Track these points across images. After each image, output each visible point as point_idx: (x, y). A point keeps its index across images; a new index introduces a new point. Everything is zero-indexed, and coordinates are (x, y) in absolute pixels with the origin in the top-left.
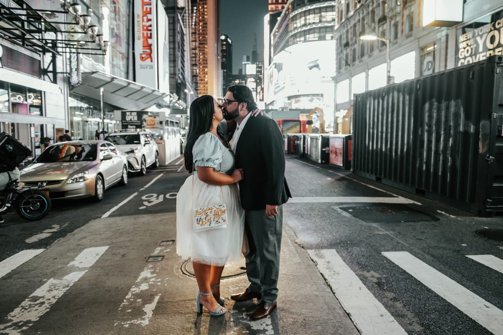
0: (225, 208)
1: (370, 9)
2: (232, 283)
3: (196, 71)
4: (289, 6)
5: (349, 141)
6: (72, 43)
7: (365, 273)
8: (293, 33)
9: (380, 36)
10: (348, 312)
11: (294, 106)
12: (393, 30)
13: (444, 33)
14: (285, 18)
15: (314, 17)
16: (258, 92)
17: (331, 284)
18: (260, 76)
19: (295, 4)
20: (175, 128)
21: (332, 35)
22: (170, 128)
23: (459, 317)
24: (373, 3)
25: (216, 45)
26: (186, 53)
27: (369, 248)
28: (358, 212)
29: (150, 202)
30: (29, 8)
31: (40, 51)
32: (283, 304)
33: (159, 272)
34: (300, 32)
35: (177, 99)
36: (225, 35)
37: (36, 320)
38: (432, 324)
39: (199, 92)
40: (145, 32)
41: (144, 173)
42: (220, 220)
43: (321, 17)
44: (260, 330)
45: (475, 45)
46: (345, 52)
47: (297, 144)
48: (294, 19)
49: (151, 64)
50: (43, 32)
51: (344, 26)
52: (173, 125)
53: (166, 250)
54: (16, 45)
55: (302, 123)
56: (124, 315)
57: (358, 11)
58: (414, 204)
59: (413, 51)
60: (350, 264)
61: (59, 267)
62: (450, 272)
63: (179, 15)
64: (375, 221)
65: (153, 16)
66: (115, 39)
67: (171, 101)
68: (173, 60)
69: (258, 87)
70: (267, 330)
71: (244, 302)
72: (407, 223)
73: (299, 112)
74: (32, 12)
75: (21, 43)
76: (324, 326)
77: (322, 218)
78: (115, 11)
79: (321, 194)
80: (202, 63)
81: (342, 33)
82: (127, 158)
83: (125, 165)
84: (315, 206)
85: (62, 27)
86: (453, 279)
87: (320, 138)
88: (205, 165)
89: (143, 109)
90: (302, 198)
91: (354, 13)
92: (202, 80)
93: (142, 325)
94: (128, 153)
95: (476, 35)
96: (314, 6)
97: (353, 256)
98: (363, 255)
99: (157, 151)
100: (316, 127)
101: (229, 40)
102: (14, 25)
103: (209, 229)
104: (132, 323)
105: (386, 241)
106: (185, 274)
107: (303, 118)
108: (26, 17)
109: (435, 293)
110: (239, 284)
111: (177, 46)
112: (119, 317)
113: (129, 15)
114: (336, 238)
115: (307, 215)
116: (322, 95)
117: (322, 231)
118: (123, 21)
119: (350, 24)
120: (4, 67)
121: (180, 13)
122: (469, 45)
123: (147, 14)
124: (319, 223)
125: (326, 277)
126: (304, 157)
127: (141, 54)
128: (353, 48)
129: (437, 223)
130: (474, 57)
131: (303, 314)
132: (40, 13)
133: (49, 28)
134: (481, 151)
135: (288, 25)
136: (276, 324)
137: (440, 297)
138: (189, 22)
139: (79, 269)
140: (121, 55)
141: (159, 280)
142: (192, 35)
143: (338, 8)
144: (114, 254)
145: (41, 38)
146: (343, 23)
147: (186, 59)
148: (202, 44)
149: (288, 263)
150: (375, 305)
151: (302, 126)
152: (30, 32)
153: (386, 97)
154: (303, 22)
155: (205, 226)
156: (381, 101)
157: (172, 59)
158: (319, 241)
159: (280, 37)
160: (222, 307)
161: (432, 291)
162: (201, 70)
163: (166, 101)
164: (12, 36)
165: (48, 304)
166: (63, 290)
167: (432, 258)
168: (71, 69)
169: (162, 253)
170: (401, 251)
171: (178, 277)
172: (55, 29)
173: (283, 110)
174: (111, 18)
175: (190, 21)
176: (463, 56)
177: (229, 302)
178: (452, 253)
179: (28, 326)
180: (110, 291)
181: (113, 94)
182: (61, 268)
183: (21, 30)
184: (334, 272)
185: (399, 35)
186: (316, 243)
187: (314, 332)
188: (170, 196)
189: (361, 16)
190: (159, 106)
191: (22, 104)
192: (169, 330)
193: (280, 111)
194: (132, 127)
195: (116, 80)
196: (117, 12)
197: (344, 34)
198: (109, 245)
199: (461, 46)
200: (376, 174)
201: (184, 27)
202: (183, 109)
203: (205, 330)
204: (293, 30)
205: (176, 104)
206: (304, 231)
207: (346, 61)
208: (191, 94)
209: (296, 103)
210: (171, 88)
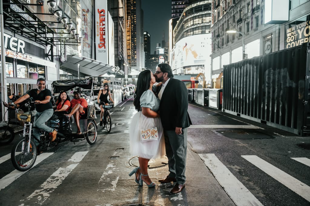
1: (232, 14)
2: (158, 171)
3: (130, 53)
4: (183, 14)
5: (221, 93)
6: (62, 39)
7: (232, 167)
8: (186, 30)
9: (238, 30)
10: (223, 187)
11: (187, 72)
12: (246, 26)
13: (278, 28)
14: (182, 21)
15: (199, 20)
17: (212, 172)
18: (167, 55)
19: (187, 13)
20: (119, 86)
21: (209, 30)
22: (116, 86)
23: (285, 190)
24: (234, 11)
25: (141, 38)
26: (124, 43)
27: (234, 153)
28: (227, 133)
30: (39, 21)
31: (44, 44)
33: (117, 165)
34: (190, 29)
35: (119, 70)
36: (146, 32)
37: (55, 188)
38: (270, 194)
39: (131, 65)
40: (101, 32)
42: (154, 136)
43: (202, 20)
45: (297, 35)
46: (217, 40)
47: (190, 94)
48: (187, 21)
49: (105, 49)
50: (46, 34)
51: (216, 25)
52: (118, 84)
53: (119, 153)
54: (31, 41)
55: (192, 82)
56: (101, 186)
57: (225, 16)
58: (260, 129)
59: (258, 39)
60: (223, 161)
61: (63, 162)
62: (281, 167)
63: (120, 21)
64: (237, 139)
65: (105, 23)
66: (84, 36)
67: (116, 71)
68: (117, 47)
70: (179, 195)
72: (256, 140)
73: (190, 76)
74: (41, 23)
75: (34, 40)
76: (209, 193)
77: (206, 136)
78: (85, 20)
79: (205, 123)
80: (133, 48)
81: (215, 29)
84: (201, 130)
85: (56, 30)
86: (283, 170)
87: (203, 91)
88: (146, 107)
89: (100, 76)
91: (223, 17)
92: (133, 58)
93: (112, 191)
95: (297, 28)
96: (199, 14)
97: (225, 157)
98: (230, 157)
100: (201, 84)
101: (148, 34)
102: (31, 30)
104: (106, 190)
105: (244, 149)
106: (131, 166)
107: (193, 79)
108: (37, 26)
109: (272, 178)
110: (161, 171)
111: (119, 39)
112: (99, 187)
113: (92, 22)
114: (215, 148)
115: (197, 135)
116: (204, 66)
117: (206, 144)
118: (89, 25)
119: (220, 24)
120: (26, 53)
121: (120, 20)
122: (293, 34)
123: (102, 21)
124: (204, 139)
125: (210, 168)
127: (99, 44)
128: (222, 38)
129: (273, 140)
130: (296, 42)
131: (198, 187)
132: (45, 23)
133: (49, 31)
134: (299, 98)
135: (183, 25)
137: (275, 179)
138: (126, 25)
139: (74, 163)
140: (88, 45)
141: (118, 169)
142: (127, 33)
143: (213, 14)
144: (91, 155)
145: (45, 37)
146: (216, 23)
147: (124, 46)
148: (133, 37)
150: (238, 183)
151: (192, 84)
152: (39, 33)
153: (242, 67)
154: (192, 23)
155: (146, 139)
156: (239, 69)
157: (116, 46)
158: (205, 149)
159: (179, 32)
161: (270, 177)
162: (132, 52)
163: (113, 70)
164: (30, 36)
165: (61, 180)
166: (67, 173)
167: (270, 159)
168: (61, 53)
169: (118, 155)
170: (252, 155)
171: (128, 167)
172: (53, 32)
173: (181, 75)
174: (82, 24)
176: (289, 41)
177: (157, 180)
178: (282, 156)
179: (52, 191)
180: (92, 174)
181: (84, 67)
182: (64, 162)
183: (35, 33)
184: (214, 165)
185: (250, 29)
186: (203, 150)
187: (204, 196)
188: (119, 124)
189: (227, 19)
190: (109, 73)
191: (35, 73)
192: (126, 194)
193: (179, 75)
195: (85, 59)
196: (86, 21)
197: (216, 29)
198: (88, 151)
199: (288, 35)
200: (237, 112)
201: (123, 28)
202: (122, 75)
203: (145, 194)
204: (186, 28)
205: (119, 72)
206: (196, 143)
207: (218, 45)
208: (127, 66)
209: (188, 70)
210: (115, 63)
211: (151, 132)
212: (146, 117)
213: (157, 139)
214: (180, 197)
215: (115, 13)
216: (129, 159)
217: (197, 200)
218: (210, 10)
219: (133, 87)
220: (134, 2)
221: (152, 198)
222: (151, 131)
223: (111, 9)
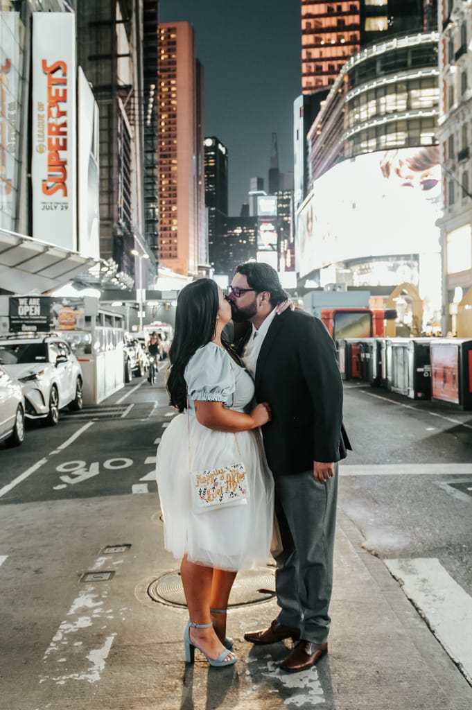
0: (244, 470)
2: (245, 616)
3: (154, 212)
4: (342, 78)
5: (470, 352)
8: (353, 132)
10: (457, 662)
11: (358, 281)
14: (337, 103)
15: (396, 100)
16: (282, 251)
17: (428, 617)
18: (286, 219)
19: (357, 74)
20: (115, 330)
21: (432, 134)
22: (105, 329)
25: (194, 158)
26: (133, 177)
29: (73, 477)
32: (340, 649)
33: (109, 598)
34: (368, 130)
35: (115, 270)
36: (212, 138)
39: (159, 253)
40: (54, 138)
41: (55, 420)
42: (237, 491)
43: (409, 99)
44: (298, 688)
46: (461, 170)
47: (365, 359)
48: (355, 103)
49: (64, 199)
51: (457, 116)
52: (111, 324)
53: (115, 561)
55: (374, 317)
56: (54, 667)
60: (465, 584)
63: (120, 101)
65: (69, 107)
67: (102, 275)
68: (107, 191)
69: (282, 242)
70: (311, 689)
71: (268, 646)
73: (368, 293)
76: (412, 683)
77: (413, 502)
79: (414, 459)
80: (165, 195)
81: (453, 131)
82: (23, 390)
83: (20, 404)
84: (400, 481)
87: (412, 347)
88: (209, 399)
89: (46, 292)
90: (375, 466)
92: (165, 229)
93: (90, 681)
94: (24, 380)
96: (395, 78)
99: (79, 376)
100: (405, 322)
101: (220, 147)
103: (217, 507)
104: (70, 679)
106: (156, 601)
107: (377, 305)
110: (257, 616)
111: (115, 162)
112: (46, 670)
113: (22, 105)
114: (441, 539)
115: (384, 497)
116: (416, 257)
117: (414, 527)
118: (9, 116)
121: (123, 98)
123: (57, 102)
124: (408, 512)
125: (419, 605)
126: (381, 387)
127: (44, 181)
131: (375, 664)
135: (342, 115)
136: (326, 679)
138: (140, 115)
140: (4, 184)
141: (111, 611)
143: (444, 81)
144: (19, 569)
146: (456, 110)
147: (133, 188)
148: (165, 156)
149: (349, 582)
151: (374, 322)
154: (373, 110)
155: (212, 503)
157: (105, 189)
158: (408, 543)
159: (327, 140)
160: (230, 651)
162: (164, 209)
163: (93, 273)
169: (109, 567)
171: (145, 606)
173: (334, 290)
175: (143, 113)
177: (240, 645)
180: (21, 629)
184: (435, 596)
186: (402, 548)
187: (396, 692)
188: (112, 464)
190: (79, 284)
192: (137, 688)
193: (328, 292)
194: (29, 328)
197: (457, 132)
198: (6, 554)
201: (131, 125)
202: (126, 291)
203: (201, 689)
204: (352, 125)
205: (114, 280)
206: (378, 526)
207: (463, 187)
208: (144, 259)
209: (361, 274)
210: (102, 248)
211: (225, 480)
212: (210, 431)
213: (244, 501)
214: (316, 695)
215: (103, 71)
216: (149, 579)
217: (371, 704)
218: (434, 64)
219: (166, 333)
220: (169, 37)
221: (225, 701)
222: (225, 475)
223: (90, 58)
